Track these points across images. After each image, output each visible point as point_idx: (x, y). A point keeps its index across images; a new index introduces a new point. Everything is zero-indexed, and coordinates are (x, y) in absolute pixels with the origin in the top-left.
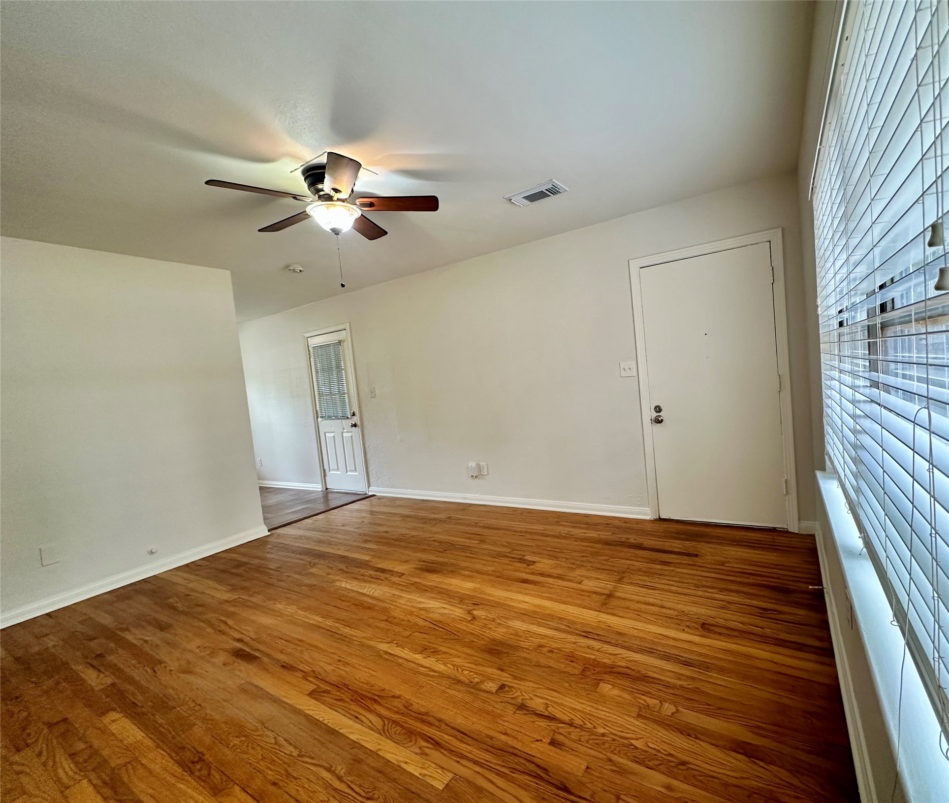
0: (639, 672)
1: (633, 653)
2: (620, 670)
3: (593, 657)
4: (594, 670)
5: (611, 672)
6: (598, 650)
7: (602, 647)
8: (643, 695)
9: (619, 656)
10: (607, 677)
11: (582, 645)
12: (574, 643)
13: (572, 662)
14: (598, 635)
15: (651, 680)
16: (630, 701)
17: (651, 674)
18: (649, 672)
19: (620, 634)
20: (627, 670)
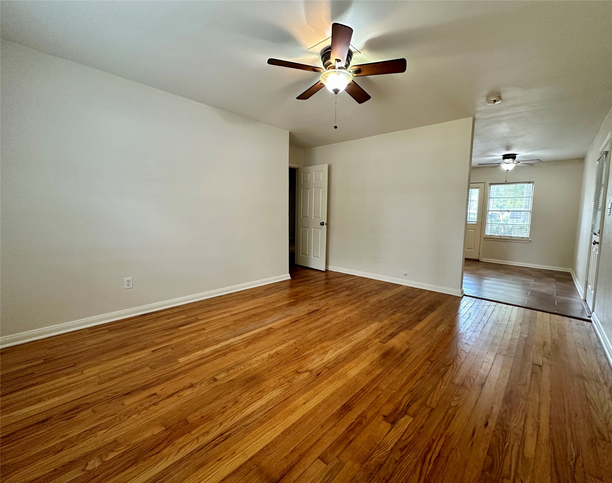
0: (144, 460)
1: (168, 465)
2: (162, 446)
3: (193, 432)
4: (180, 428)
5: (167, 438)
6: (197, 438)
7: (198, 443)
8: (124, 452)
9: (176, 452)
10: (165, 435)
11: (214, 429)
12: (221, 424)
13: (202, 417)
14: (217, 445)
15: (127, 466)
16: (131, 441)
17: (133, 469)
18: (136, 468)
19: (201, 465)
20: (156, 452)
